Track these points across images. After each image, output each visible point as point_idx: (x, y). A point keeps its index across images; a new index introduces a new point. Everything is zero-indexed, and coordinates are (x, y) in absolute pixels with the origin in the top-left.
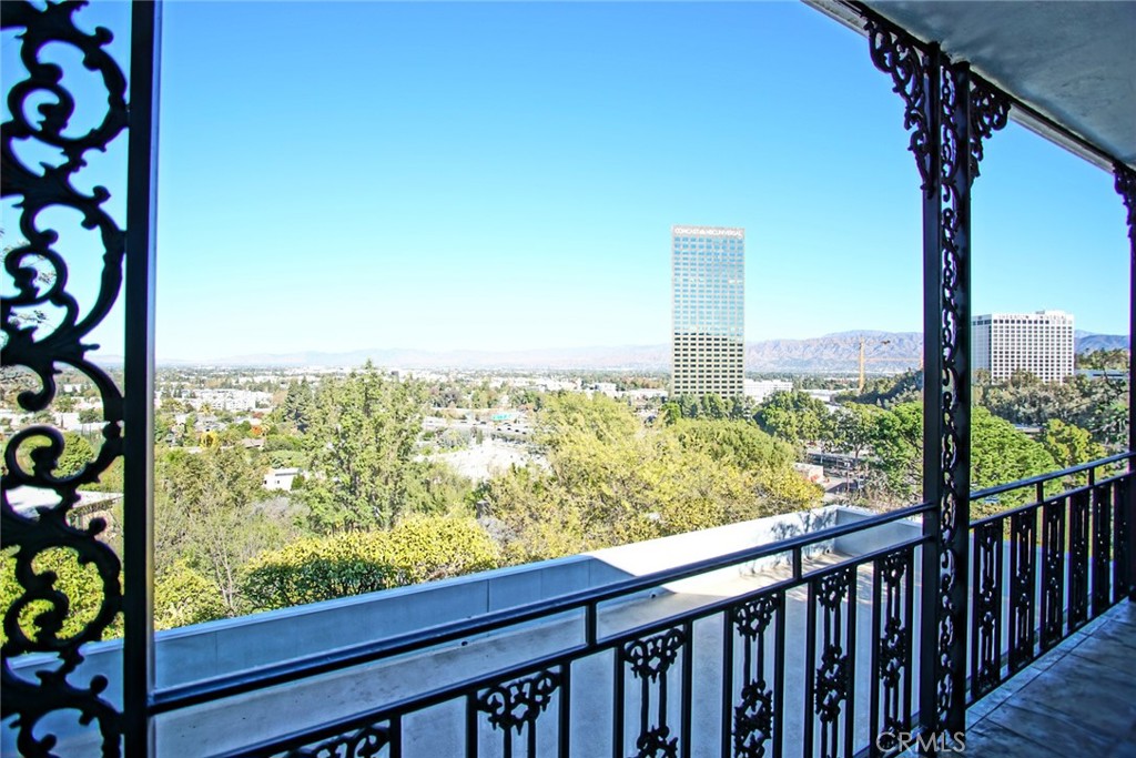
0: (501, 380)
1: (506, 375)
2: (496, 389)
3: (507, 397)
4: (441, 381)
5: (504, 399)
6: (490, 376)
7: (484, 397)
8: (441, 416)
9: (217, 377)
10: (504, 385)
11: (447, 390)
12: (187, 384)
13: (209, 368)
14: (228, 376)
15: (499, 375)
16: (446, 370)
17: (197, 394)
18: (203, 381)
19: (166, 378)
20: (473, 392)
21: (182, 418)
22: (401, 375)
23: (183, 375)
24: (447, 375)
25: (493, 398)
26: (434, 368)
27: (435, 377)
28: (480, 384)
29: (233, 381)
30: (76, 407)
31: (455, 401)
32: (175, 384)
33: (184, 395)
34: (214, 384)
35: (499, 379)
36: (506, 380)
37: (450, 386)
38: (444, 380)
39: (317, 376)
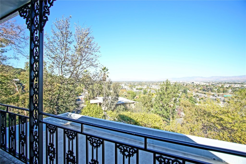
0: (229, 85)
1: (231, 83)
2: (226, 87)
3: (231, 90)
4: (207, 85)
5: (230, 90)
6: (224, 84)
7: (221, 90)
8: (206, 94)
9: (155, 83)
10: (230, 86)
11: (208, 87)
12: (151, 84)
13: (154, 81)
14: (157, 83)
15: (228, 83)
16: (209, 82)
17: (152, 86)
18: (153, 84)
19: (148, 83)
20: (217, 88)
21: (149, 90)
22: (195, 83)
23: (150, 83)
24: (209, 83)
25: (225, 90)
26: (205, 82)
27: (205, 84)
28: (220, 86)
29: (158, 84)
30: (136, 87)
31: (211, 90)
32: (149, 84)
33: (150, 86)
34: (155, 84)
35: (228, 84)
36: (231, 85)
37: (210, 86)
38: (208, 84)
39: (174, 83)
